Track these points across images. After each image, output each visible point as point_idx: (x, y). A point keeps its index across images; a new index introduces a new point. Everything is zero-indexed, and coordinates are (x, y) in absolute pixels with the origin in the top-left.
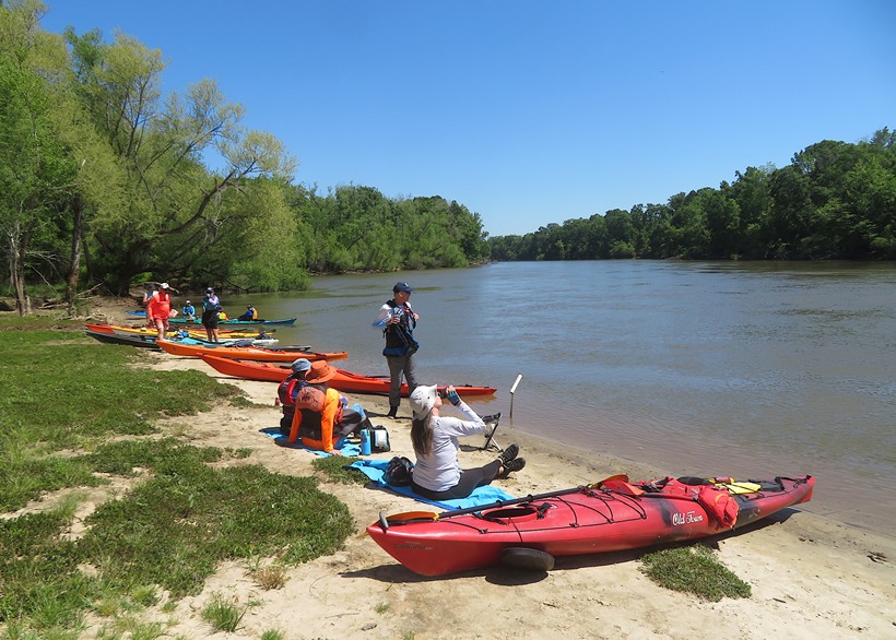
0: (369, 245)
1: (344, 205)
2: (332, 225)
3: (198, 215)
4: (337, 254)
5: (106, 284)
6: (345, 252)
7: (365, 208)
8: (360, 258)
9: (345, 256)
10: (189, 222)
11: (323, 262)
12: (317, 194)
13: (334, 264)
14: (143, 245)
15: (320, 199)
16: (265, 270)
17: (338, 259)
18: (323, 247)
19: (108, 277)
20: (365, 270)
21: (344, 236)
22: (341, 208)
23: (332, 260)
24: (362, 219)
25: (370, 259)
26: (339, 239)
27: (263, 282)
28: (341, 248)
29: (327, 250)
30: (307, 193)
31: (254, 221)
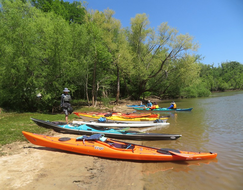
0: (235, 81)
1: (224, 68)
2: (220, 75)
3: (161, 70)
4: (223, 84)
5: (133, 96)
6: (225, 84)
7: (233, 68)
8: (232, 85)
9: (226, 85)
10: (158, 73)
11: (217, 88)
12: (214, 66)
13: (221, 88)
14: (144, 82)
15: (215, 68)
16: (192, 90)
17: (223, 86)
18: (217, 83)
19: (133, 94)
20: (234, 89)
21: (225, 78)
22: (223, 70)
23: (220, 87)
24: (232, 72)
25: (236, 85)
26: (223, 79)
27: (192, 94)
28: (224, 83)
29: (219, 83)
30: (211, 66)
31: (182, 70)
